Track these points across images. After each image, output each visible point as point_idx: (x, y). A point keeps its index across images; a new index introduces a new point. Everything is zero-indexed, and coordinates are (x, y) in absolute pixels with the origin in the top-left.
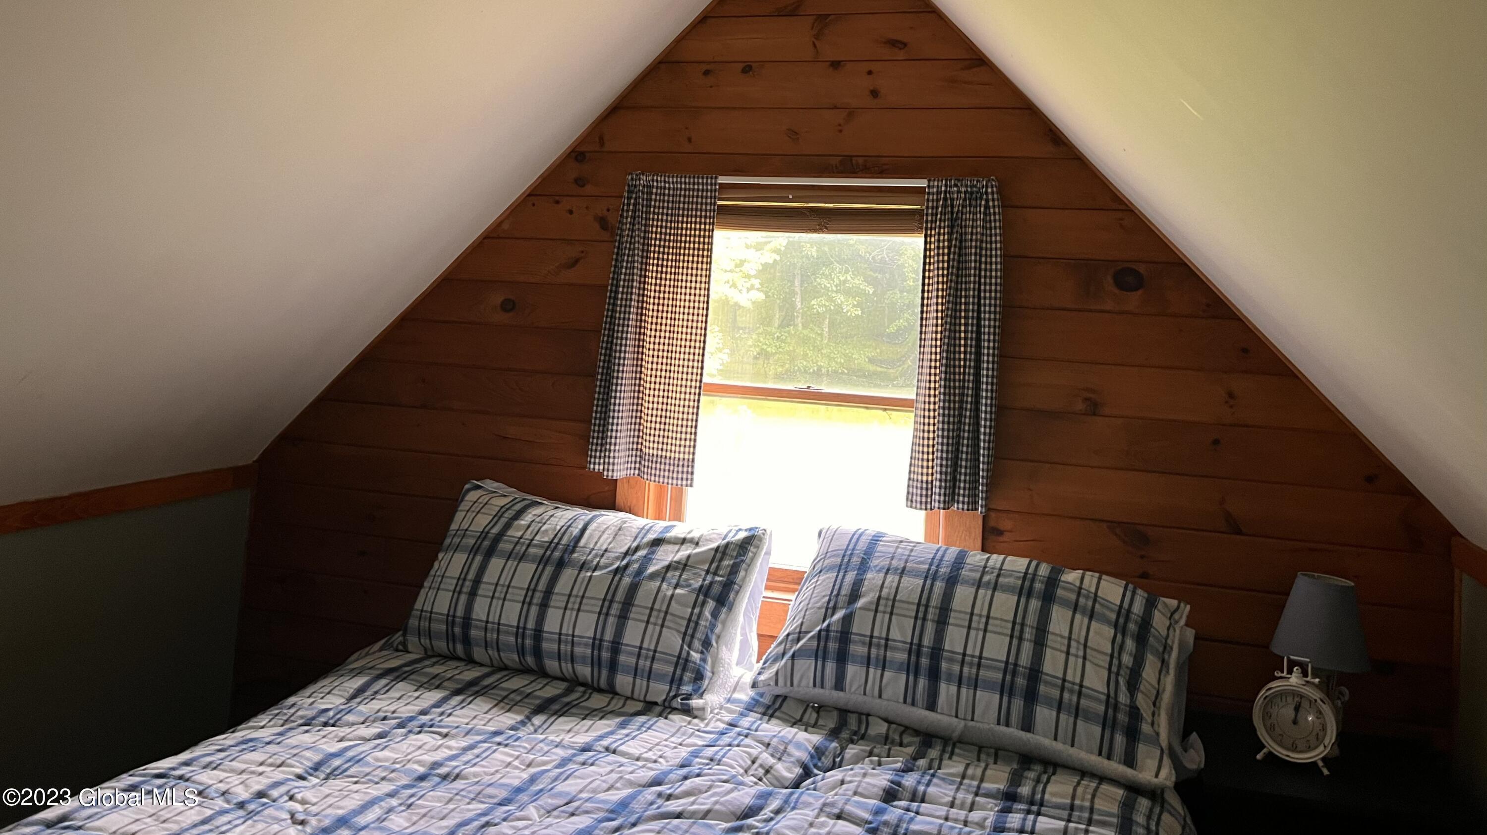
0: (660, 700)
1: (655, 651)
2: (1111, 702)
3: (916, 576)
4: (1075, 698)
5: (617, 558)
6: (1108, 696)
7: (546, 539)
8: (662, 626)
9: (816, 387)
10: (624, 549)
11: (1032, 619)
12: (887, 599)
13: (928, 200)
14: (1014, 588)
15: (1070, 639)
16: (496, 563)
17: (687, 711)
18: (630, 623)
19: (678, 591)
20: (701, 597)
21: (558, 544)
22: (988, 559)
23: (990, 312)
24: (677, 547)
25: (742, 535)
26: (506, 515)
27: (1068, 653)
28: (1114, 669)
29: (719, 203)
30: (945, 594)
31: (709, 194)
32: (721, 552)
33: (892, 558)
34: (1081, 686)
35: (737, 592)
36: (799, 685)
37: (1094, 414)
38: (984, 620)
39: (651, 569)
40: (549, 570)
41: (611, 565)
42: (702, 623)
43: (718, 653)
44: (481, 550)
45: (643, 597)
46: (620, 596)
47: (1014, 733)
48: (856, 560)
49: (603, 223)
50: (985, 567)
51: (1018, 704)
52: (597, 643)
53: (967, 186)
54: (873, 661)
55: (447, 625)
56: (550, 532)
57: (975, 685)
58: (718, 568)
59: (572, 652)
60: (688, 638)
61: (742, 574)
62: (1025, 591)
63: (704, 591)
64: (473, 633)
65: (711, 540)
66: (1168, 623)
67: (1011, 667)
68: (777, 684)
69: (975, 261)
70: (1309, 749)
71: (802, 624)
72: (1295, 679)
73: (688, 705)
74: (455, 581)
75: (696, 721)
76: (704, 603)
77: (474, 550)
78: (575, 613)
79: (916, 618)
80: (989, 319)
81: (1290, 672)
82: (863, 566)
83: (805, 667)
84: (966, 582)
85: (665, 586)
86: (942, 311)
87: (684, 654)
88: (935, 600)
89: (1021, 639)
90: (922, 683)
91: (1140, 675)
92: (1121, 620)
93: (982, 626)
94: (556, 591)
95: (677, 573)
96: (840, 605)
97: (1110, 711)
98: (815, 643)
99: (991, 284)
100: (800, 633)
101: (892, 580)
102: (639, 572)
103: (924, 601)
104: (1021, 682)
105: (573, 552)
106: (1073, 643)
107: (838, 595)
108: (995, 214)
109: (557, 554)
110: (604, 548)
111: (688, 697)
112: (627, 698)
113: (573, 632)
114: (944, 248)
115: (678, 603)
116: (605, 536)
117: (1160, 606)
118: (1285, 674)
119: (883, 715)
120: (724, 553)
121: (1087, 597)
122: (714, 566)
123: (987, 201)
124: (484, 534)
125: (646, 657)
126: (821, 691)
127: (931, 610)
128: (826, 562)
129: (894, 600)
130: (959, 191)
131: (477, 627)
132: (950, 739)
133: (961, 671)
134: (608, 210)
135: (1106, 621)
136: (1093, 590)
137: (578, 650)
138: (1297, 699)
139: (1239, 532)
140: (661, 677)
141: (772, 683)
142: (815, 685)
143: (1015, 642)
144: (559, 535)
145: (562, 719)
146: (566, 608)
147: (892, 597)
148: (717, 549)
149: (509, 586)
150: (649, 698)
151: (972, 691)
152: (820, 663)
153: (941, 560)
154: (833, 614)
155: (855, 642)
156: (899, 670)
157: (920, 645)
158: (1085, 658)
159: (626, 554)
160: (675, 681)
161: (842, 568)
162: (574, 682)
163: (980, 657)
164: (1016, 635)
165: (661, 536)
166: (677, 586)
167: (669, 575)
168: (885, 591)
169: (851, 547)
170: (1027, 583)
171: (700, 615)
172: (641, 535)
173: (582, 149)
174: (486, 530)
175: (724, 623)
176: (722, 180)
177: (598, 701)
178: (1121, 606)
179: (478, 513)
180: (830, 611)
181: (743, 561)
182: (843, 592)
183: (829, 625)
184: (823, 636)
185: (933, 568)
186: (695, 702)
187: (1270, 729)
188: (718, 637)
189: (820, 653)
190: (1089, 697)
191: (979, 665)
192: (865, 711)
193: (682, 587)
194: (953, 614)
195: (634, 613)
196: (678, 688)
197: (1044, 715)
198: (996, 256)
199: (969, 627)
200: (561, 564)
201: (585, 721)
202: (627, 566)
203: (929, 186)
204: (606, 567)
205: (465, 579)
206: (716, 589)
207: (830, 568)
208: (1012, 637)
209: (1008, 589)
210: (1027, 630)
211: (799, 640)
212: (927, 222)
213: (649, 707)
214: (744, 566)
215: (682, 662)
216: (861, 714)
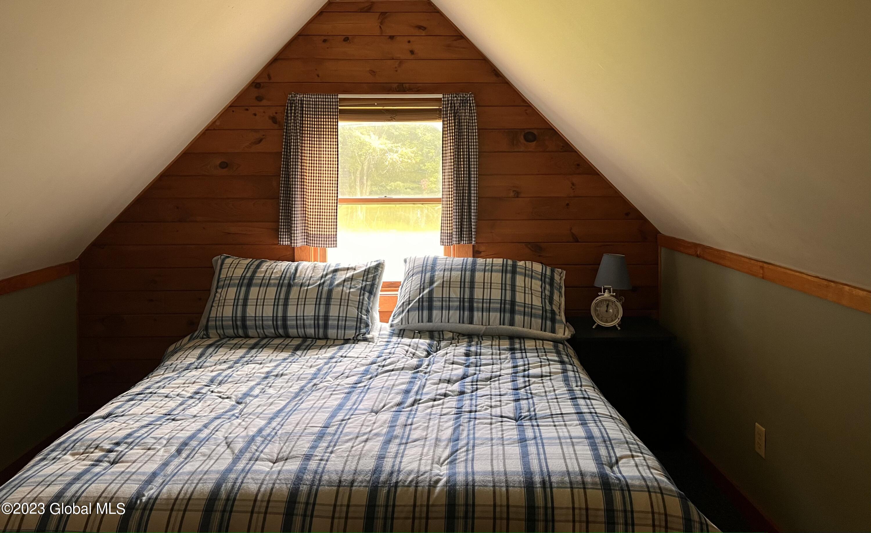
0: (351, 338)
1: (346, 317)
2: (544, 309)
3: (458, 271)
4: (530, 310)
5: (318, 280)
6: (543, 307)
7: (278, 276)
8: (347, 306)
9: (389, 196)
10: (320, 275)
11: (509, 282)
12: (447, 282)
13: (443, 104)
14: (500, 270)
15: (525, 287)
16: (254, 291)
17: (365, 340)
18: (332, 307)
19: (351, 290)
20: (362, 292)
21: (285, 277)
22: (486, 260)
23: (474, 155)
24: (346, 272)
25: (374, 264)
26: (252, 267)
27: (525, 293)
28: (543, 297)
29: (339, 108)
30: (471, 275)
31: (334, 103)
32: (367, 272)
33: (445, 265)
34: (532, 305)
35: (377, 288)
36: (411, 323)
37: (518, 197)
38: (489, 284)
39: (336, 282)
40: (284, 289)
41: (316, 283)
42: (365, 302)
43: (372, 315)
44: (244, 285)
45: (334, 295)
46: (324, 295)
47: (507, 327)
48: (429, 268)
49: (274, 120)
50: (486, 264)
51: (508, 315)
52: (316, 318)
53: (461, 97)
54: (444, 307)
55: (233, 321)
56: (279, 272)
57: (489, 310)
58: (367, 278)
59: (304, 324)
60: (360, 310)
61: (377, 280)
62: (504, 270)
63: (363, 289)
64: (248, 323)
65: (360, 267)
66: (559, 278)
67: (503, 301)
68: (402, 324)
69: (467, 132)
70: (612, 321)
71: (409, 297)
72: (606, 295)
73: (366, 337)
74: (233, 301)
75: (370, 343)
76: (364, 294)
77: (240, 285)
78: (303, 306)
79: (461, 287)
80: (474, 158)
81: (604, 292)
82: (433, 270)
83: (415, 315)
84: (479, 270)
85: (345, 288)
86: (453, 156)
87: (359, 317)
88: (468, 279)
89: (505, 290)
90: (466, 313)
91: (553, 298)
92: (543, 278)
93: (489, 287)
94: (290, 297)
95: (349, 283)
96: (426, 286)
97: (544, 313)
98: (417, 304)
99: (473, 142)
100: (409, 301)
101: (447, 273)
102: (331, 284)
103: (463, 280)
104: (508, 306)
105: (294, 279)
106: (527, 289)
107: (424, 283)
108: (474, 110)
109: (286, 282)
110: (310, 276)
111: (364, 334)
112: (335, 340)
113: (304, 314)
114: (452, 126)
115: (353, 295)
116: (308, 271)
117: (556, 272)
118: (602, 293)
119: (449, 330)
120: (368, 272)
121: (529, 270)
122: (365, 278)
123: (470, 103)
124: (243, 278)
125: (342, 320)
126: (422, 324)
127: (466, 283)
128: (415, 271)
129: (450, 281)
130: (457, 99)
131: (250, 320)
132: (479, 335)
133: (483, 306)
134: (276, 113)
135: (537, 279)
136: (530, 267)
137: (306, 322)
138: (607, 302)
139: (578, 242)
140: (351, 328)
141: (400, 324)
142: (419, 322)
143: (503, 291)
144: (284, 273)
145: (309, 351)
146: (298, 305)
147: (449, 280)
148: (365, 271)
149: (264, 299)
150: (345, 338)
151: (488, 313)
152: (420, 312)
153: (466, 263)
154: (423, 291)
155: (435, 301)
156: (456, 309)
157: (464, 298)
158: (532, 294)
159: (322, 277)
160: (357, 328)
161: (423, 271)
162: (305, 338)
163: (490, 299)
164: (503, 288)
165: (336, 268)
166: (350, 288)
167: (346, 284)
168: (445, 279)
169: (425, 263)
170: (504, 268)
171: (363, 299)
172: (326, 269)
173: (258, 81)
174: (243, 275)
175: (373, 302)
176: (341, 96)
177: (320, 343)
178: (542, 273)
179: (235, 268)
180: (422, 290)
181: (377, 274)
182: (426, 281)
183: (423, 296)
184: (421, 301)
185: (464, 266)
186: (368, 336)
187: (598, 316)
188: (371, 308)
189: (420, 308)
190: (535, 309)
191: (490, 302)
192: (441, 330)
193: (353, 288)
194: (476, 284)
195: (333, 302)
196: (360, 331)
197: (518, 318)
198: (475, 129)
199: (484, 288)
200: (290, 286)
201: (321, 350)
202: (324, 283)
203: (443, 98)
204: (314, 284)
205: (238, 299)
206: (368, 288)
207: (417, 273)
208: (502, 289)
209: (497, 271)
210: (508, 286)
211: (409, 304)
212: (443, 114)
213: (346, 341)
214: (378, 277)
215: (359, 320)
216: (439, 331)
